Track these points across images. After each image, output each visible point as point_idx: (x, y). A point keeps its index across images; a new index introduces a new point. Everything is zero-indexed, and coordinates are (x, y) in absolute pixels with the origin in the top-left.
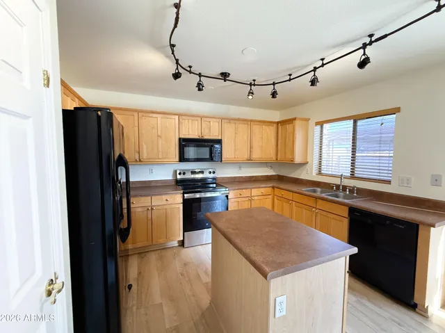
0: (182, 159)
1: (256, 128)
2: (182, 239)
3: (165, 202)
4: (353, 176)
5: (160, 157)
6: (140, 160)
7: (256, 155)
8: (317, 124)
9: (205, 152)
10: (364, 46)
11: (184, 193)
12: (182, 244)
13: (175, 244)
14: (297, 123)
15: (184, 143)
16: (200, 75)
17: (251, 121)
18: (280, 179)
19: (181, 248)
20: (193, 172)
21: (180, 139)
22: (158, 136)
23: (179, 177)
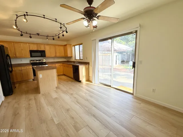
0: (31, 56)
1: (57, 47)
2: (33, 78)
3: (26, 68)
4: (80, 59)
5: (23, 56)
6: (16, 57)
7: (58, 55)
8: (73, 46)
9: (39, 54)
10: (63, 32)
11: (32, 66)
12: (34, 80)
13: (32, 80)
14: (68, 46)
15: (32, 52)
16: (30, 34)
17: (55, 45)
18: (68, 62)
19: (34, 81)
20: (37, 61)
21: (30, 50)
22: (22, 50)
23: (31, 62)
